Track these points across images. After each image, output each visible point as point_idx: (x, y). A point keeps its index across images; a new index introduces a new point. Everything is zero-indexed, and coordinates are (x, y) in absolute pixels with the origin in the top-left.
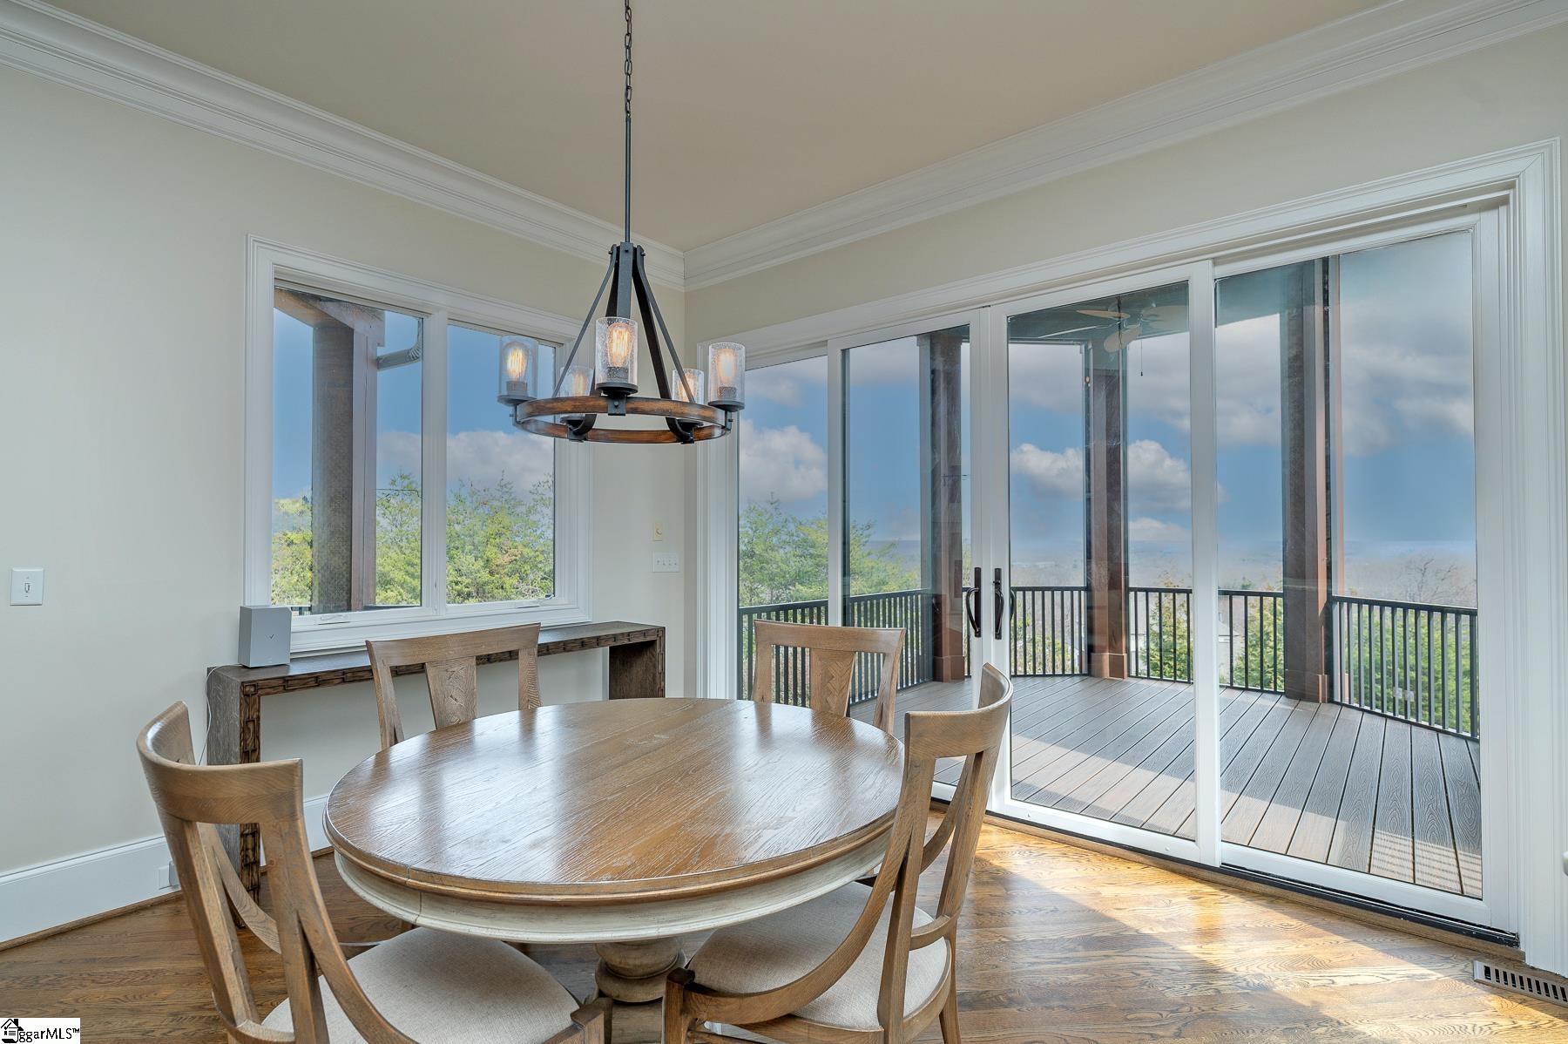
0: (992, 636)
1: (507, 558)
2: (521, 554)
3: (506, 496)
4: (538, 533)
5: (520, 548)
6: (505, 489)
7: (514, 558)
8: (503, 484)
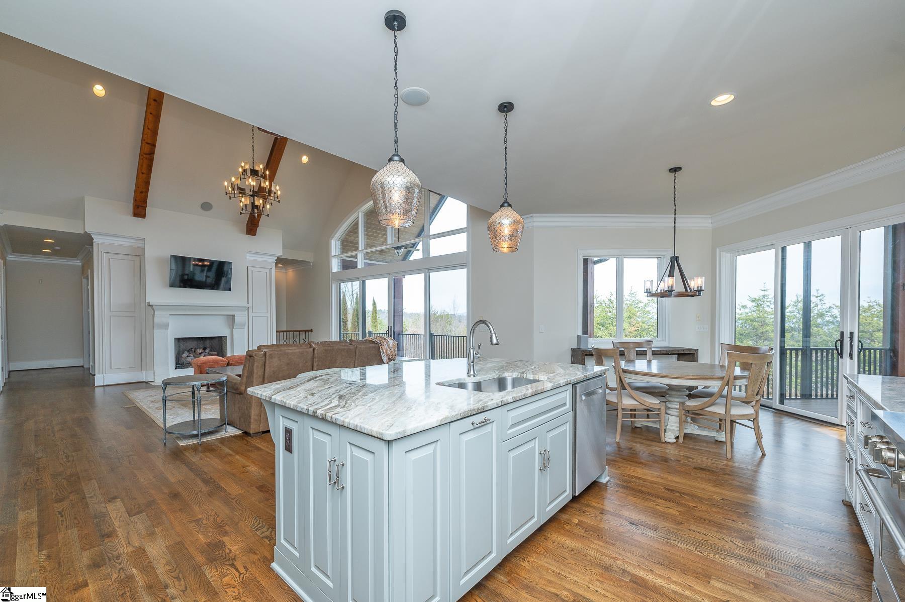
0: (848, 359)
1: (633, 329)
2: (641, 327)
3: (633, 299)
4: (650, 316)
5: (641, 323)
6: (632, 296)
7: (637, 328)
8: (631, 292)
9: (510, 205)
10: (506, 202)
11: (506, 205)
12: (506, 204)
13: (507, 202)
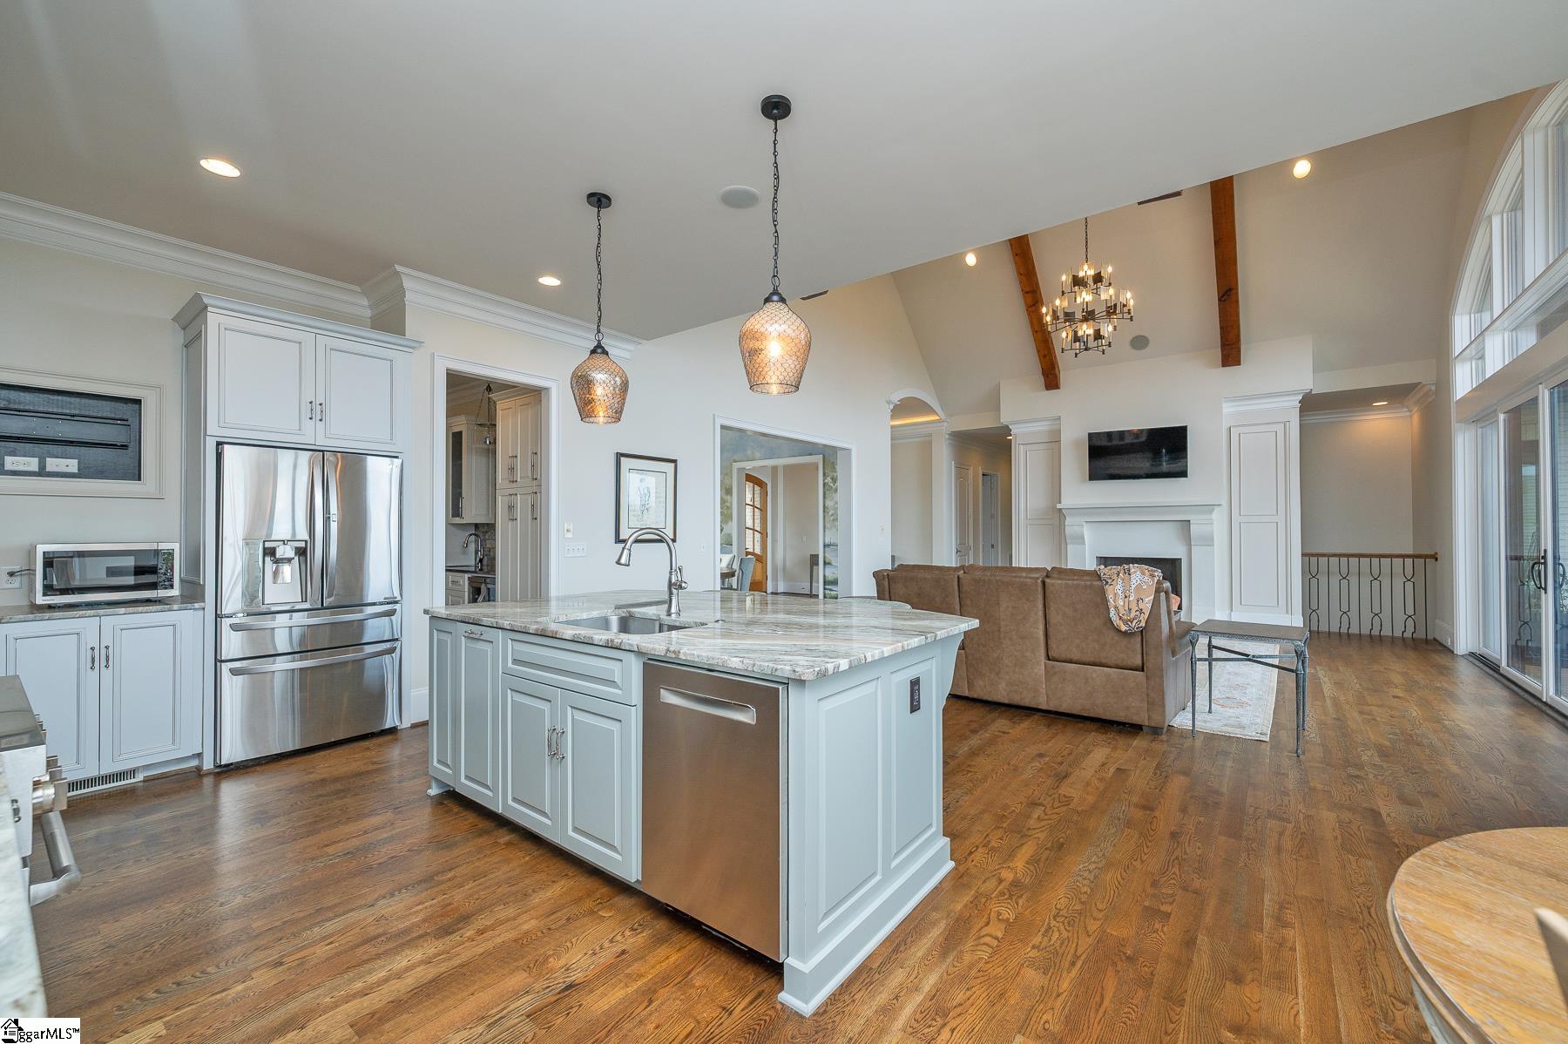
9: (783, 300)
10: (775, 292)
11: (775, 298)
12: (775, 296)
13: (779, 294)
